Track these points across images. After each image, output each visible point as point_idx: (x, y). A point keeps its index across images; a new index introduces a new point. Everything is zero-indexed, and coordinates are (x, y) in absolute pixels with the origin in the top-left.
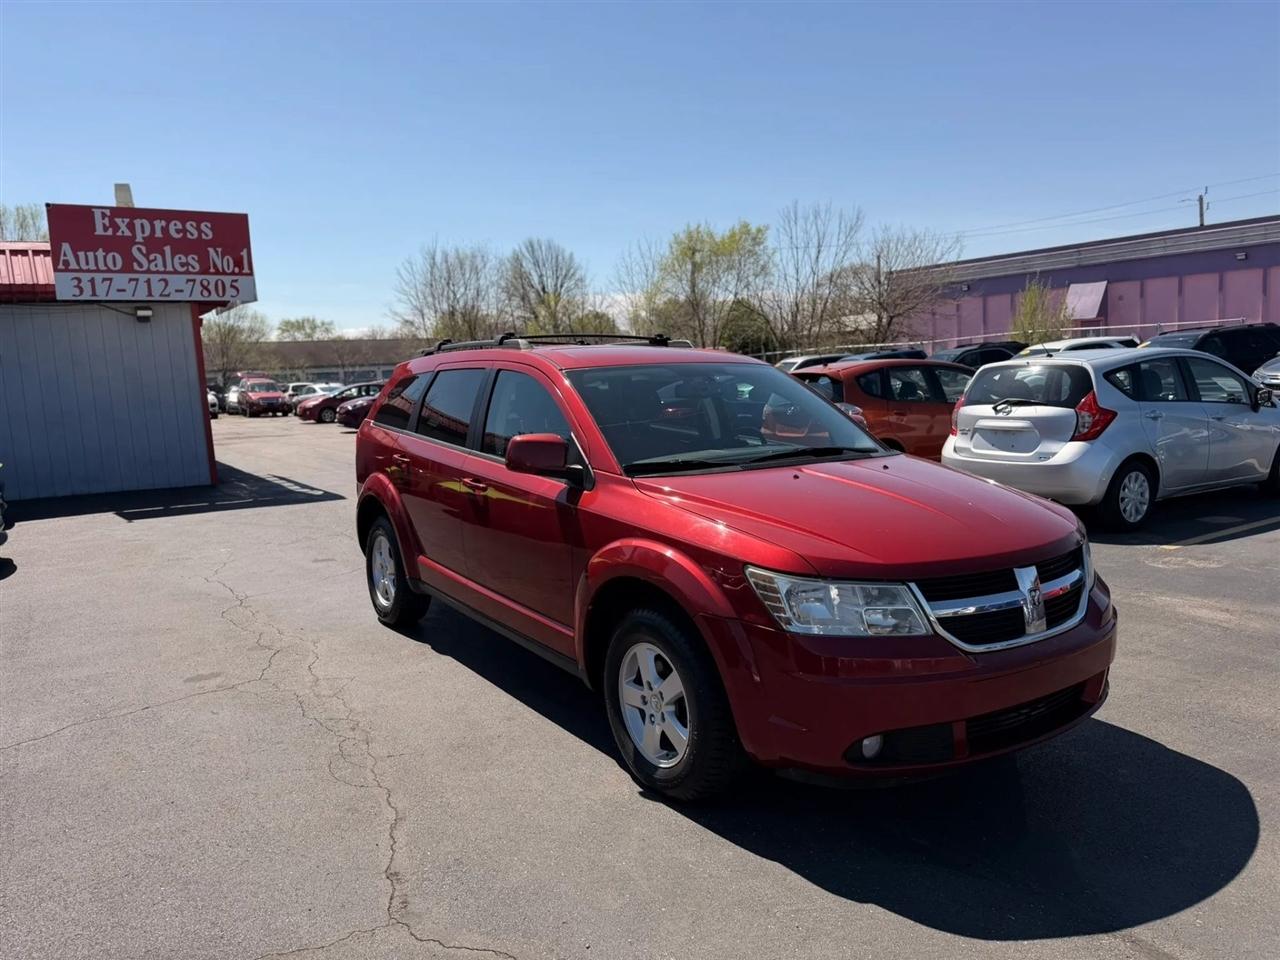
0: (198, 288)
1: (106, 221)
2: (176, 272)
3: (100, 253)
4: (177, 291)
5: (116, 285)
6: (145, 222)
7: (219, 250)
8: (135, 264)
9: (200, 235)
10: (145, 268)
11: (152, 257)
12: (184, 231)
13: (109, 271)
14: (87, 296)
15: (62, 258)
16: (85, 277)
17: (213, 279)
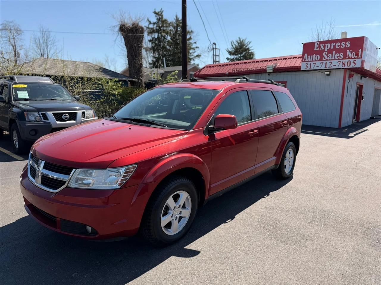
0: (341, 64)
1: (318, 46)
2: (335, 59)
3: (314, 56)
4: (334, 65)
5: (316, 65)
6: (329, 45)
7: (351, 50)
8: (323, 58)
9: (345, 46)
10: (326, 59)
11: (328, 55)
12: (341, 45)
13: (316, 61)
14: (308, 69)
15: (304, 58)
16: (309, 63)
17: (347, 61)
